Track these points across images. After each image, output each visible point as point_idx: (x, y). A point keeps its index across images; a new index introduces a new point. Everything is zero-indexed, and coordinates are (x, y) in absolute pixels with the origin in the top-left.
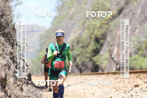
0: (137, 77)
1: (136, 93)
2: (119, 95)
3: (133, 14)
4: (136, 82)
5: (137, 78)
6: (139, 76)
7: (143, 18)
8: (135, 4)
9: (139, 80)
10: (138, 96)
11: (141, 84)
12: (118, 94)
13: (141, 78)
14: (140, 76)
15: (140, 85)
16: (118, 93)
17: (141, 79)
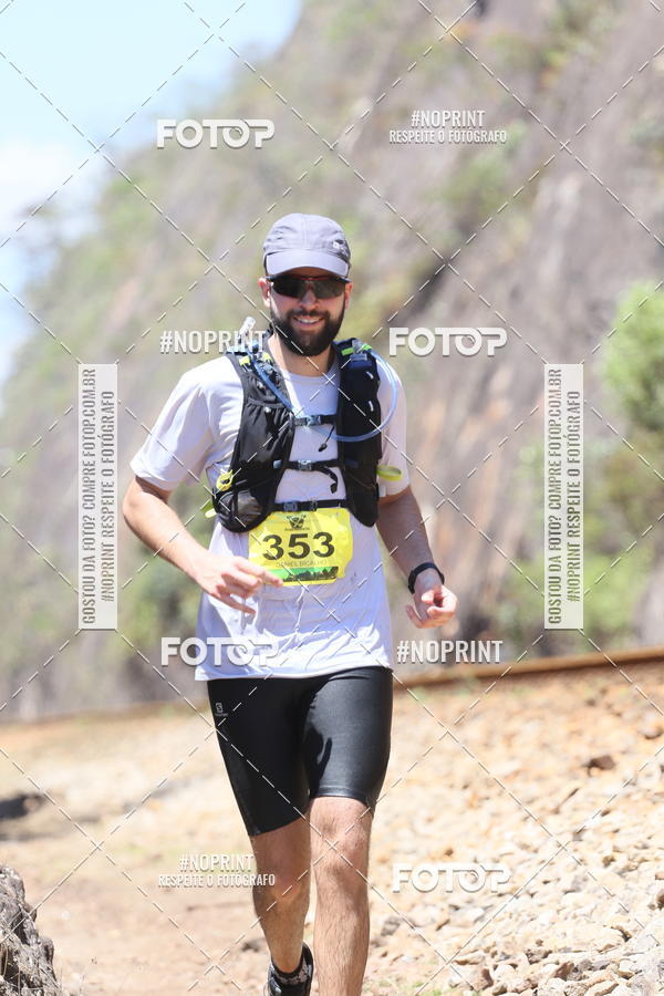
0: (591, 703)
1: (605, 813)
2: (495, 831)
3: (515, 295)
4: (587, 737)
5: (592, 712)
6: (604, 692)
7: (577, 311)
8: (520, 228)
9: (607, 721)
10: (616, 831)
11: (622, 747)
12: (484, 826)
13: (617, 708)
14: (610, 698)
15: (617, 758)
16: (482, 817)
17: (619, 715)
